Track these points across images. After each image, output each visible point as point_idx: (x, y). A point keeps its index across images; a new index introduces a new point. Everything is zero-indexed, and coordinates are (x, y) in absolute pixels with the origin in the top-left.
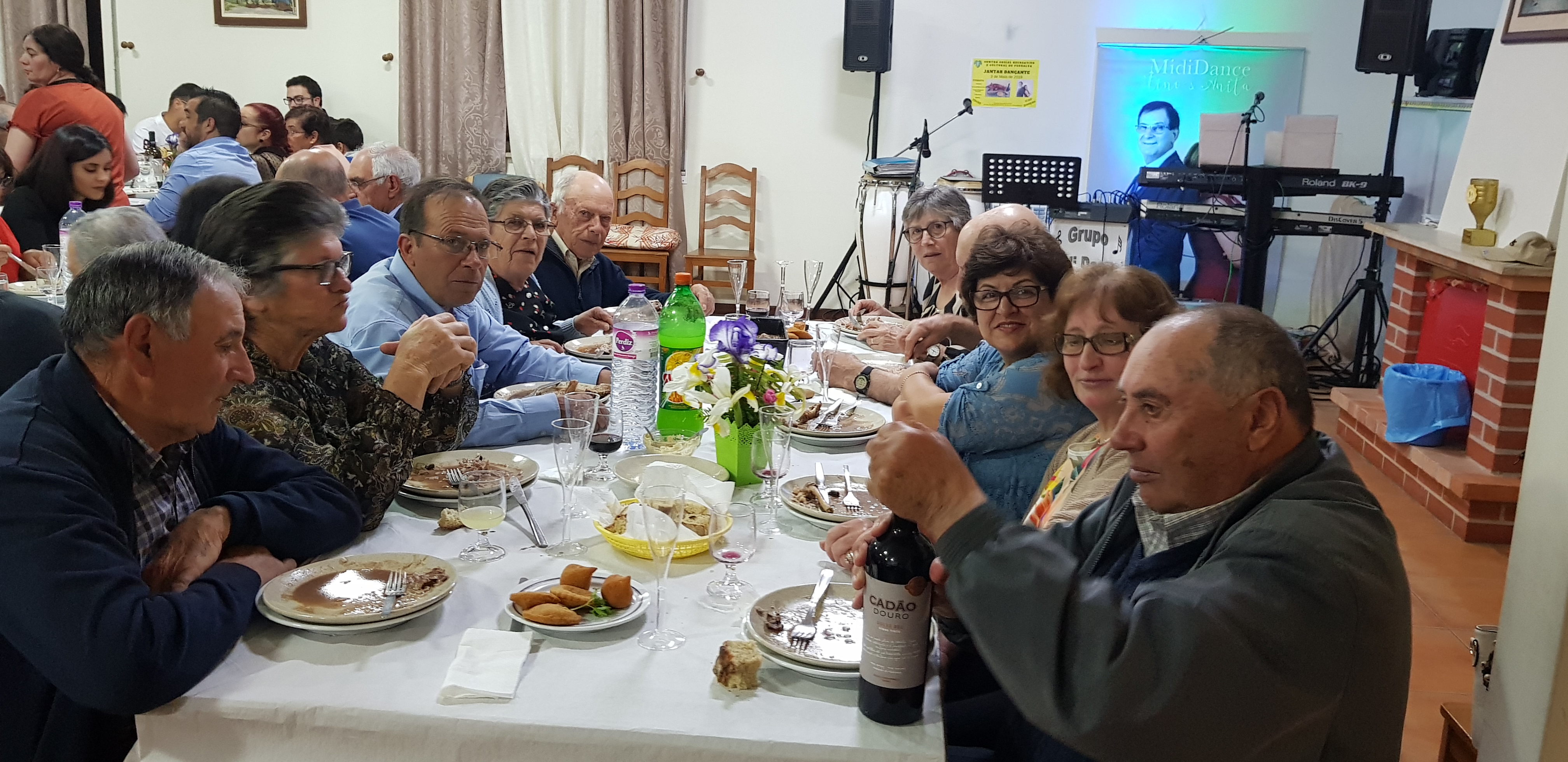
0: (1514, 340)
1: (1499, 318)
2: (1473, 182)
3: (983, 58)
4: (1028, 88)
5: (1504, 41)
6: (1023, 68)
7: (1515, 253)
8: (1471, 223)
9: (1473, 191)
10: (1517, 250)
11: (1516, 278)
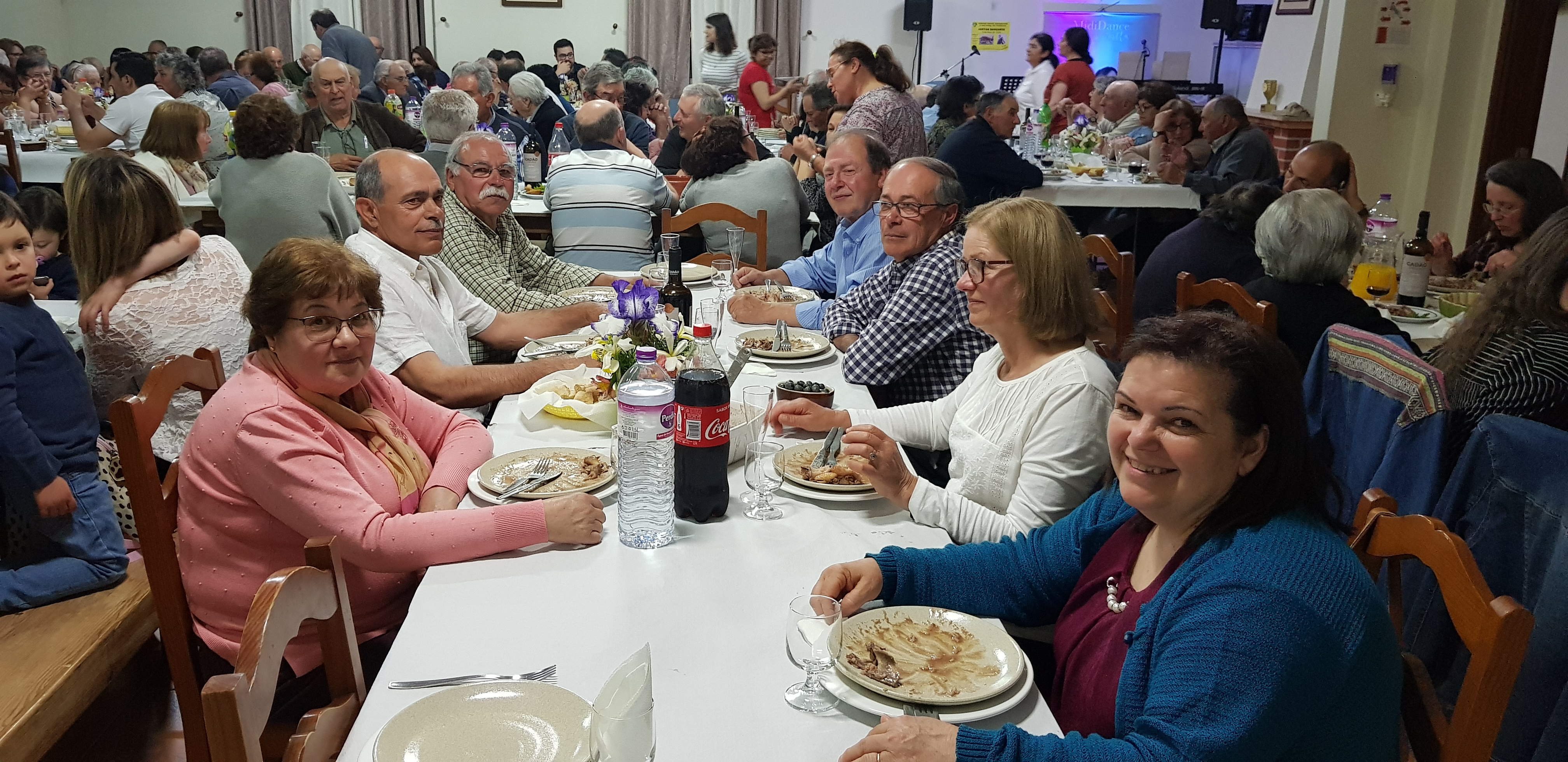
0: (1287, 152)
1: (1280, 143)
2: (1266, 81)
3: (978, 21)
4: (1004, 39)
5: (1277, 14)
6: (1001, 27)
7: (1287, 112)
8: (1264, 101)
9: (1266, 86)
10: (1288, 110)
11: (1288, 122)
